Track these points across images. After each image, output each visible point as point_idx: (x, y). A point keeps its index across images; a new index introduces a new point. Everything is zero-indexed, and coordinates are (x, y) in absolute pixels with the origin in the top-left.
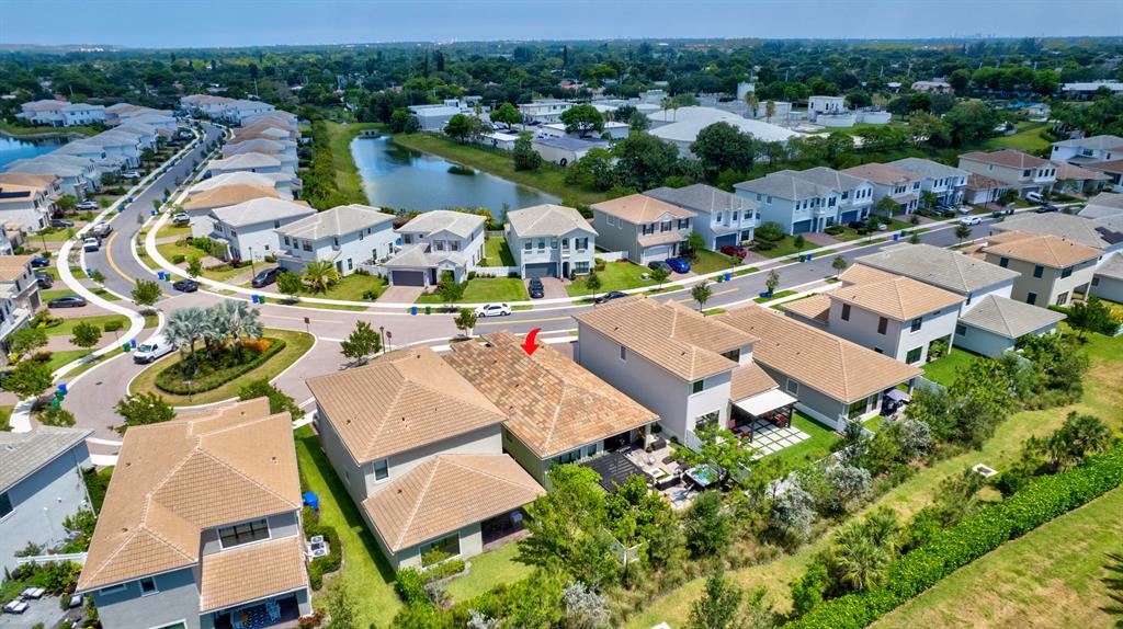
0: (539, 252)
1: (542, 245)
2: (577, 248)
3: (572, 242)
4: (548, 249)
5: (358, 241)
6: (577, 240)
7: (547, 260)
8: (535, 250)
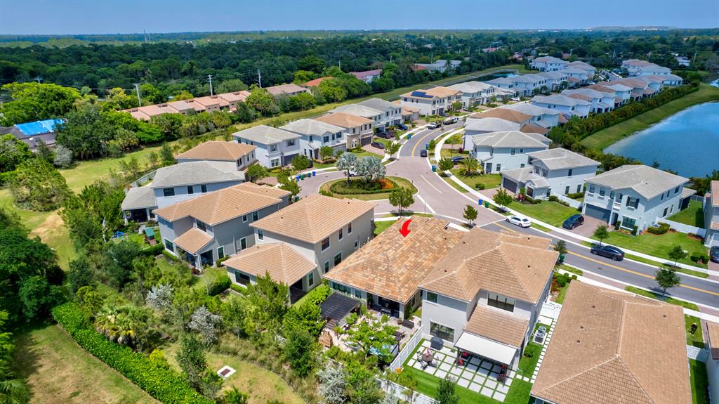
0: (599, 198)
1: (602, 193)
2: (627, 205)
3: (625, 198)
4: (607, 198)
5: (510, 155)
6: (629, 198)
7: (605, 207)
8: (597, 195)
